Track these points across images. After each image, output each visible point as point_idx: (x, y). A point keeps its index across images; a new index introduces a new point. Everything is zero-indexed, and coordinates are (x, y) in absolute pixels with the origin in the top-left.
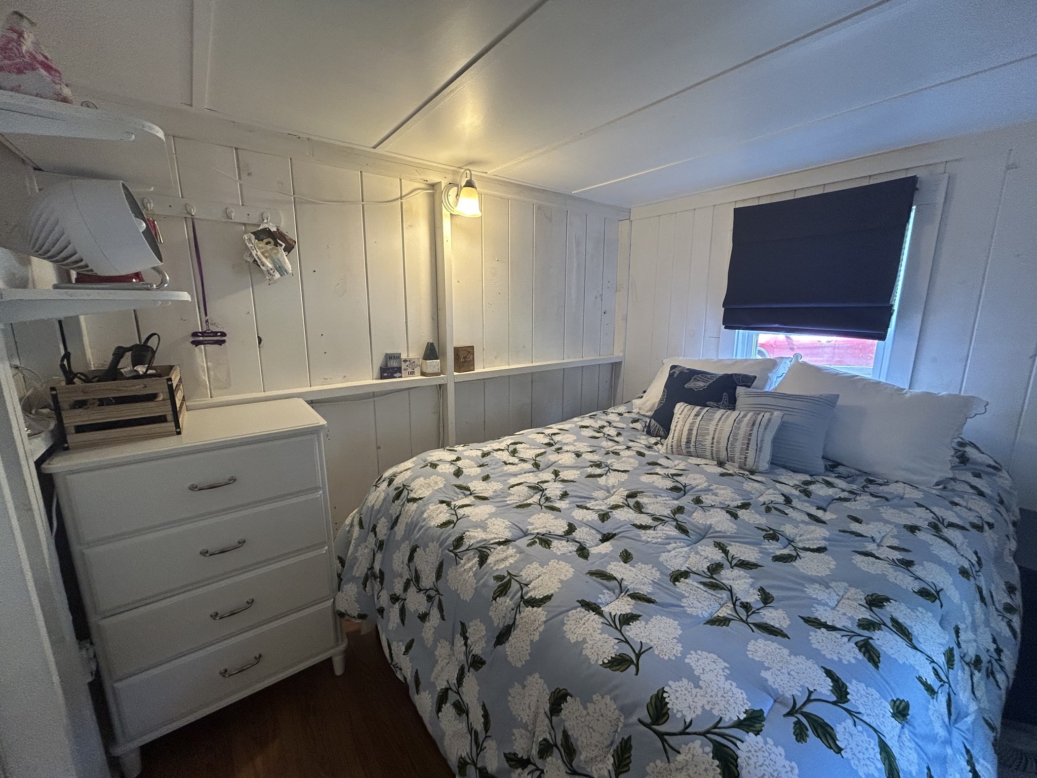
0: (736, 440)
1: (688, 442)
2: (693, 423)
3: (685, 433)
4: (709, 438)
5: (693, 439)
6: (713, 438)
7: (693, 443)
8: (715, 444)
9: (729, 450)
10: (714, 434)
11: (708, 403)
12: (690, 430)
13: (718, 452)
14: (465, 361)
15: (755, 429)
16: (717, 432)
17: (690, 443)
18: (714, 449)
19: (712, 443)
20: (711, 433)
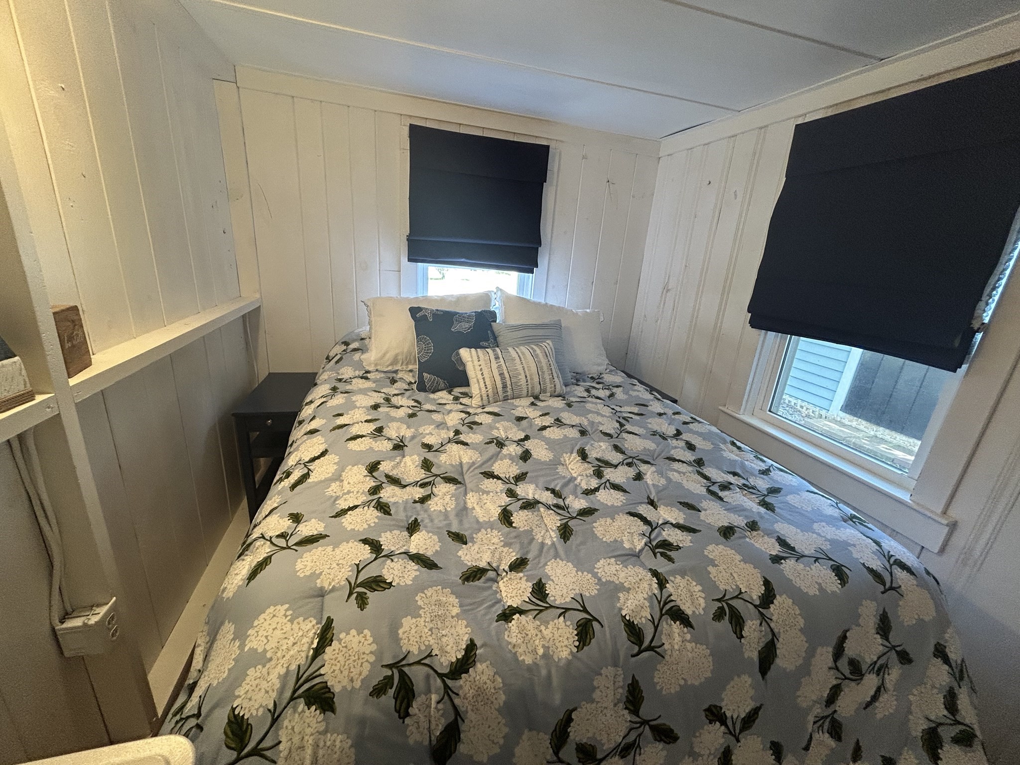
0: (543, 372)
1: (505, 387)
2: (499, 367)
3: (498, 379)
4: (522, 377)
5: (509, 383)
6: (526, 377)
7: (509, 387)
8: (529, 381)
9: (541, 383)
10: (525, 372)
11: (481, 343)
12: (501, 374)
13: (533, 388)
14: (73, 346)
15: (549, 357)
16: (526, 369)
17: (507, 387)
18: (530, 386)
19: (527, 382)
20: (522, 372)
